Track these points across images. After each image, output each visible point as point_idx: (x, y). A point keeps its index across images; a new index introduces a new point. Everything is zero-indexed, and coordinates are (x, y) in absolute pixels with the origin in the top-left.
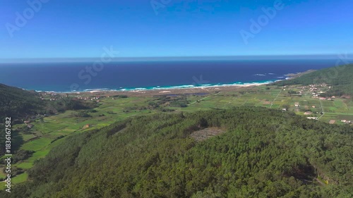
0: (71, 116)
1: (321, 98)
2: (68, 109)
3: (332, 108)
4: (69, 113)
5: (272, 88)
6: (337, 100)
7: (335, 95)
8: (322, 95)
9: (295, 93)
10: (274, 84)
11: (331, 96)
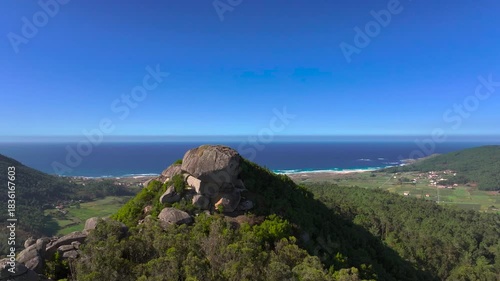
0: (114, 203)
1: (440, 187)
2: (108, 195)
3: (450, 198)
4: (110, 199)
5: (379, 175)
6: (459, 188)
7: (458, 183)
8: (441, 183)
9: (408, 180)
10: (382, 171)
11: (452, 184)
